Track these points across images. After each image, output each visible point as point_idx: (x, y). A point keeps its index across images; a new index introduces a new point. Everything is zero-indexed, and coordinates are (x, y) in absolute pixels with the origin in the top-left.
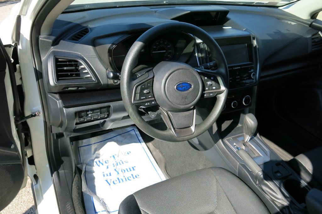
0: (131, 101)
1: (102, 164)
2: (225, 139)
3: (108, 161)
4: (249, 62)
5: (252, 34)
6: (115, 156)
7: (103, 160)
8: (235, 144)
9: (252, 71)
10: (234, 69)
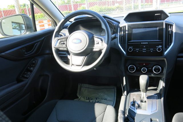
0: (54, 46)
1: (89, 100)
2: (132, 93)
3: (93, 99)
4: (158, 40)
5: (166, 21)
6: (98, 98)
7: (91, 98)
8: (135, 97)
9: (160, 46)
10: (142, 43)
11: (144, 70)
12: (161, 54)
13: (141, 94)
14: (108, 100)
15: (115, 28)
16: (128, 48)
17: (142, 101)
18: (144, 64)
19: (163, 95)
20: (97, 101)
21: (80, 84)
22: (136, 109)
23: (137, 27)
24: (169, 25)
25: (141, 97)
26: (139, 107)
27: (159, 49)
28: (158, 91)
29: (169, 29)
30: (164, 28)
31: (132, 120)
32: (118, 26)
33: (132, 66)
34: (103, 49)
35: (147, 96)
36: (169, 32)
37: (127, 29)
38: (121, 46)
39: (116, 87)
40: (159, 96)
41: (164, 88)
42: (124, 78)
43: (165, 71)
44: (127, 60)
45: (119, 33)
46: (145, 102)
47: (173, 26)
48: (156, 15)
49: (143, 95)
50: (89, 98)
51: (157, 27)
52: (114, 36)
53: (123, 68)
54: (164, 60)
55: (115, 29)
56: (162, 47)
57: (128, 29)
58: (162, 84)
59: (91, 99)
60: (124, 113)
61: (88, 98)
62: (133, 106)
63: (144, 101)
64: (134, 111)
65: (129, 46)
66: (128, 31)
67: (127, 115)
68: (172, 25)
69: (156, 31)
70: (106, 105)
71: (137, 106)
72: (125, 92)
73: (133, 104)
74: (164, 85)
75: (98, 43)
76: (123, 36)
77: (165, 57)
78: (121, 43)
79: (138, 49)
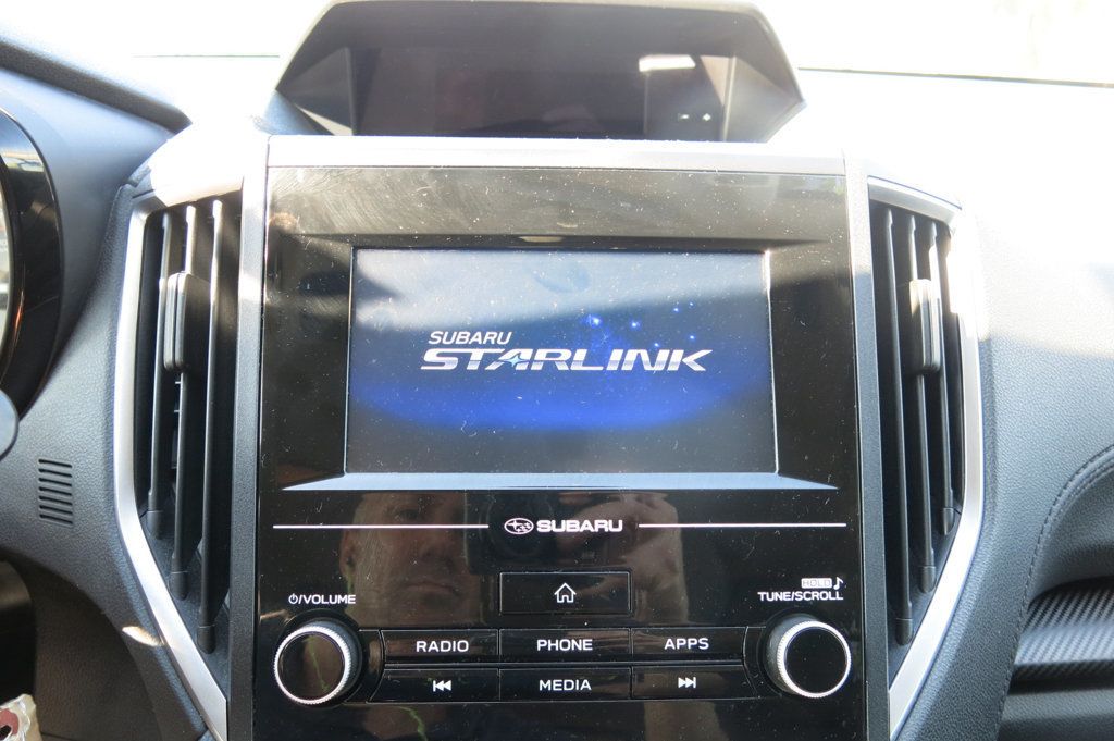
4: (778, 481)
9: (818, 586)
10: (519, 527)
16: (271, 625)
23: (421, 226)
24: (905, 227)
27: (813, 657)
29: (922, 292)
30: (863, 277)
36: (911, 325)
47: (955, 242)
48: (648, 64)
51: (748, 247)
56: (852, 588)
68: (943, 230)
78: (165, 490)
79: (461, 646)
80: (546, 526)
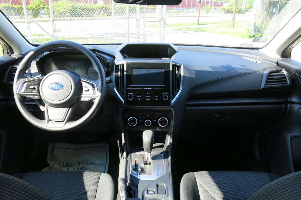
0: (16, 92)
1: (67, 167)
2: (133, 154)
3: (73, 165)
4: (164, 86)
5: (173, 62)
6: (81, 163)
7: (70, 163)
8: (137, 159)
9: (167, 93)
10: (145, 89)
11: (148, 123)
12: (168, 102)
13: (145, 155)
14: (98, 164)
15: (109, 66)
16: (127, 95)
17: (146, 163)
18: (148, 116)
19: (170, 154)
20: (80, 167)
21: (52, 144)
22: (140, 174)
23: (138, 67)
24: (176, 67)
25: (145, 158)
26: (143, 171)
27: (165, 97)
28: (165, 149)
29: (177, 72)
30: (171, 71)
31: (135, 188)
32: (113, 63)
33: (133, 118)
34: (95, 99)
35: (151, 157)
36: (176, 75)
37: (125, 69)
38: (118, 90)
39: (108, 144)
40: (165, 155)
41: (172, 145)
42: (123, 134)
43: (172, 124)
44: (126, 110)
45: (114, 73)
46: (150, 164)
47: (181, 68)
49: (147, 155)
50: (67, 164)
51: (163, 69)
52: (109, 79)
53: (120, 121)
54: (171, 110)
55: (109, 68)
56: (169, 93)
57: (127, 68)
58: (169, 140)
59: (71, 166)
60: (125, 181)
61: (65, 164)
62: (135, 171)
63: (149, 162)
64: (137, 177)
65: (128, 91)
66: (127, 72)
67: (129, 184)
69: (162, 73)
70: (99, 173)
71: (140, 170)
72: (125, 153)
73: (136, 168)
74: (171, 142)
75: (88, 90)
76: (120, 78)
77: (172, 107)
78: (118, 87)
79: (141, 97)
80: (147, 89)
